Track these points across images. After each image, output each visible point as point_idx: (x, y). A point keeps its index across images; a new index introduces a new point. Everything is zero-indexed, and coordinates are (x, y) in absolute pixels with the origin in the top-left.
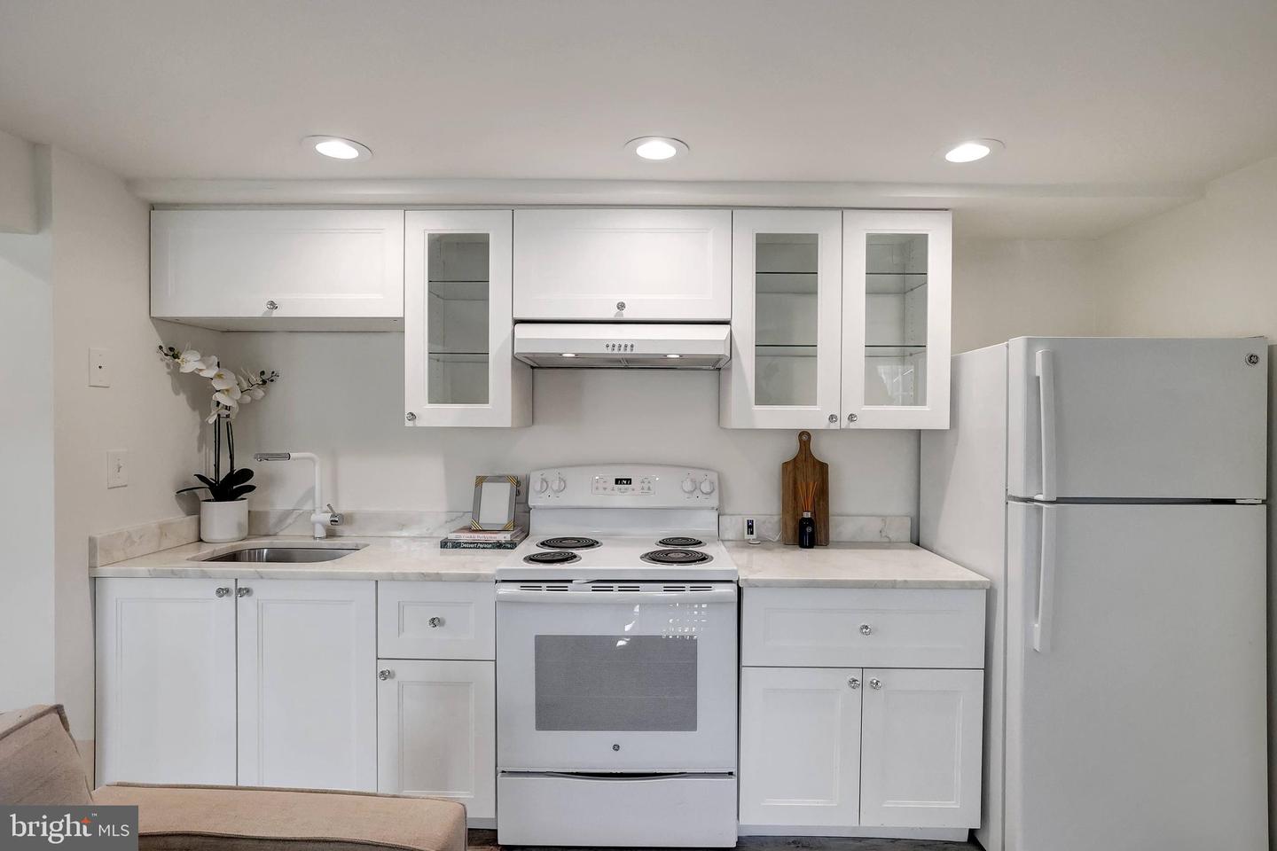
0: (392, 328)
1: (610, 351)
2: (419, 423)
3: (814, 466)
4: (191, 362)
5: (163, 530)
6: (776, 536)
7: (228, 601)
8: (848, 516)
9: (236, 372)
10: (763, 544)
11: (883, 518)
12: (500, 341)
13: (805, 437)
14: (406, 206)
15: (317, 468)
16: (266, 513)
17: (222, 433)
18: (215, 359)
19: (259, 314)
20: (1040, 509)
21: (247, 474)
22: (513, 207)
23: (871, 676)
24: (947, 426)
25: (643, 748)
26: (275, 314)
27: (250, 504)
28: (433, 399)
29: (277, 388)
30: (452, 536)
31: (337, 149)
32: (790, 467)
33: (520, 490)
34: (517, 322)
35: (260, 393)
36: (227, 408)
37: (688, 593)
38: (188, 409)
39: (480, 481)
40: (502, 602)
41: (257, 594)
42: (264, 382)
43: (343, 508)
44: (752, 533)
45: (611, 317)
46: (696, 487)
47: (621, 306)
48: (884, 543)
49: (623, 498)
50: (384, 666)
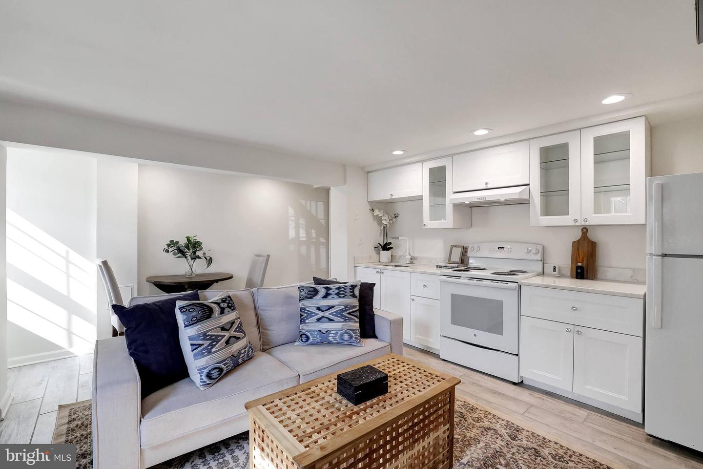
0: (420, 198)
1: (478, 200)
2: (427, 227)
3: (588, 243)
4: (377, 212)
5: (370, 257)
6: (569, 274)
7: (379, 275)
8: (610, 267)
9: (388, 215)
10: (561, 276)
11: (634, 270)
12: (449, 200)
13: (585, 229)
14: (422, 161)
15: (408, 241)
16: (396, 256)
17: (385, 231)
18: (382, 211)
19: (389, 198)
21: (390, 243)
22: (451, 155)
23: (576, 328)
24: (644, 222)
25: (483, 337)
26: (393, 197)
27: (392, 252)
28: (431, 218)
29: (399, 218)
30: (440, 264)
31: (398, 153)
32: (575, 244)
33: (465, 251)
34: (454, 193)
35: (394, 220)
36: (386, 225)
37: (500, 284)
38: (377, 225)
39: (452, 247)
40: (442, 281)
41: (385, 273)
42: (396, 217)
43: (416, 255)
44: (555, 271)
45: (484, 188)
46: (529, 252)
47: (487, 184)
49: (502, 254)
50: (413, 297)
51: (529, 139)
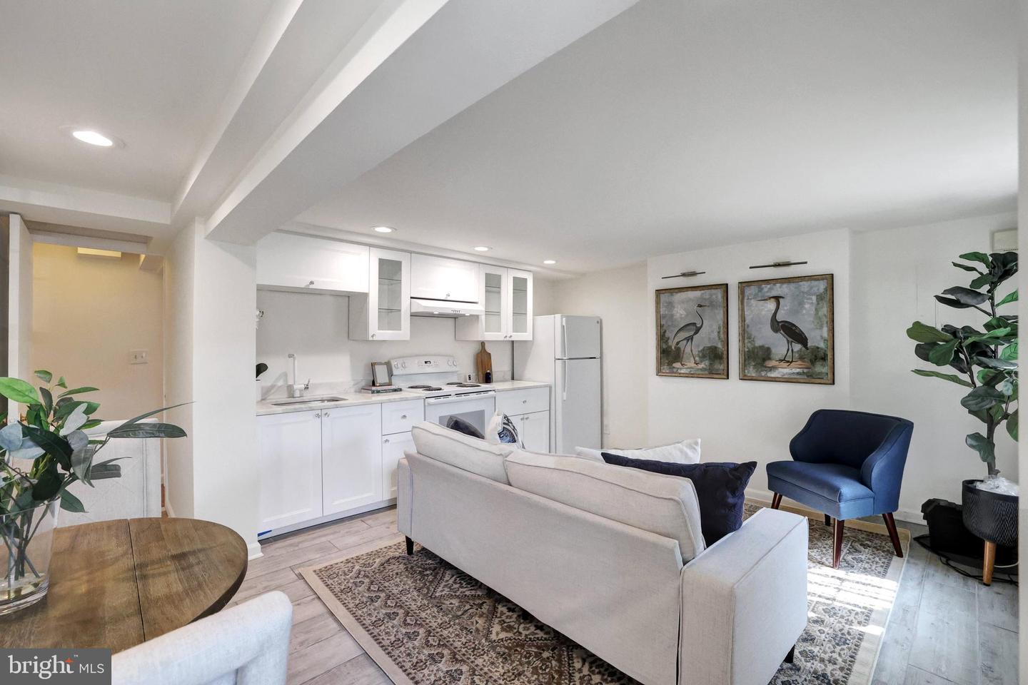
0: (364, 296)
2: (375, 338)
3: (486, 354)
12: (405, 305)
13: (483, 344)
14: (370, 245)
20: (565, 362)
22: (411, 252)
23: (526, 416)
24: (531, 339)
26: (312, 287)
28: (379, 328)
32: (480, 355)
34: (411, 298)
37: (483, 395)
39: (373, 365)
40: (430, 405)
41: (332, 415)
44: (470, 379)
45: (443, 298)
46: (453, 363)
47: (448, 295)
48: (504, 381)
49: (428, 369)
50: (385, 438)
51: (480, 263)
